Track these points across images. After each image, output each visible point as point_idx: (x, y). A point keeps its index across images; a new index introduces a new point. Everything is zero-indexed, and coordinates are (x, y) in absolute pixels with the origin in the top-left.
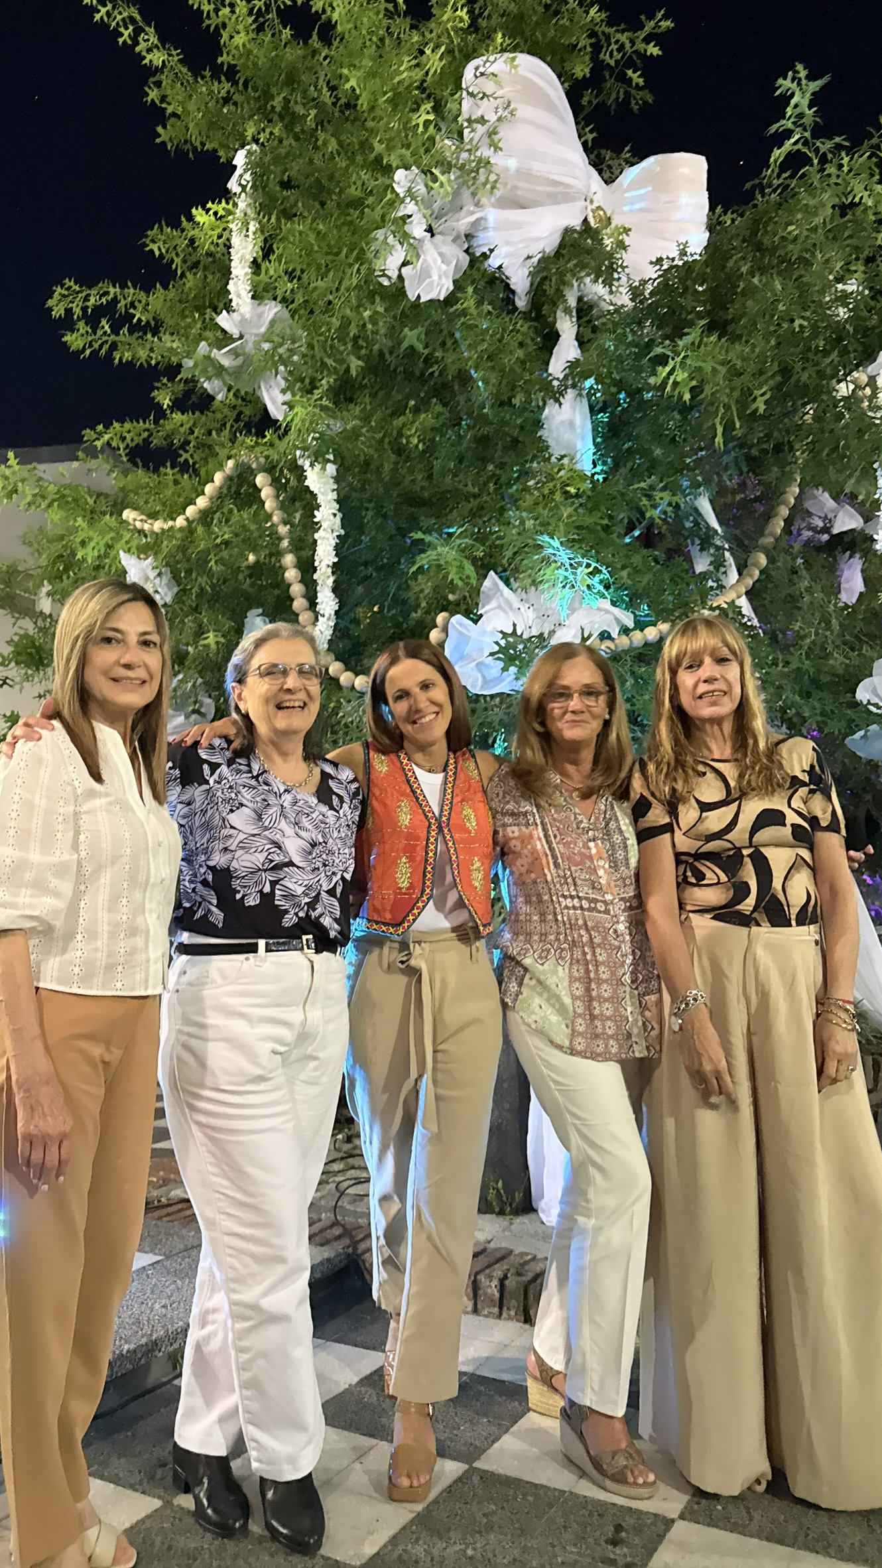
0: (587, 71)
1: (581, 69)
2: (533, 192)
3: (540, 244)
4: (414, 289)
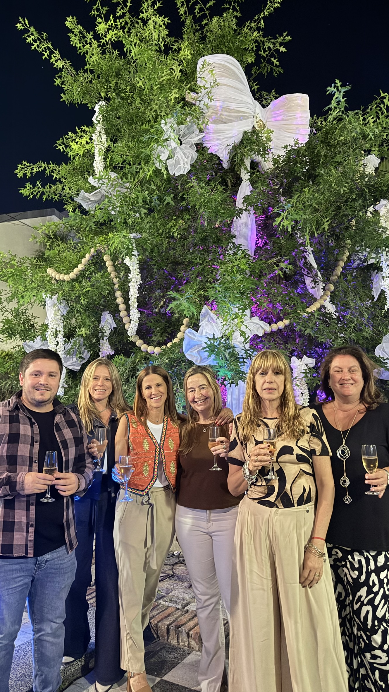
0: (253, 60)
1: (250, 59)
2: (229, 116)
3: (233, 139)
4: (172, 170)
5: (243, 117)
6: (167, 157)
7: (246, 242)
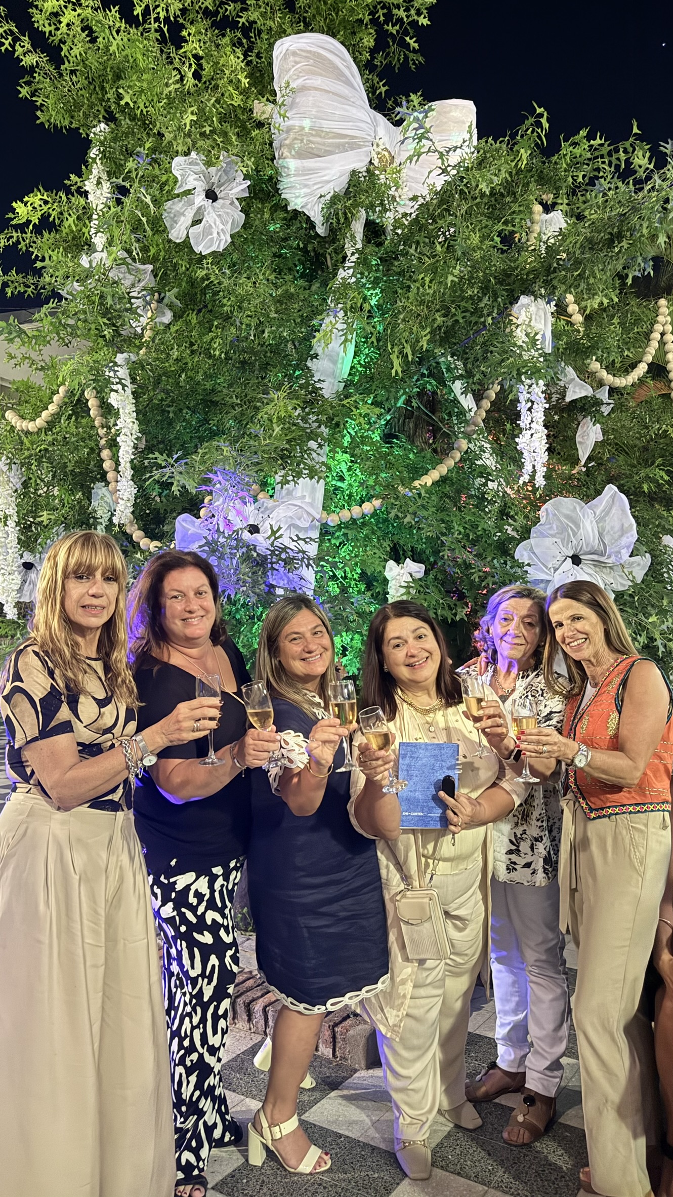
0: (373, 40)
1: (368, 40)
2: (324, 144)
3: (331, 185)
4: (198, 244)
5: (350, 144)
6: (190, 222)
7: (331, 365)
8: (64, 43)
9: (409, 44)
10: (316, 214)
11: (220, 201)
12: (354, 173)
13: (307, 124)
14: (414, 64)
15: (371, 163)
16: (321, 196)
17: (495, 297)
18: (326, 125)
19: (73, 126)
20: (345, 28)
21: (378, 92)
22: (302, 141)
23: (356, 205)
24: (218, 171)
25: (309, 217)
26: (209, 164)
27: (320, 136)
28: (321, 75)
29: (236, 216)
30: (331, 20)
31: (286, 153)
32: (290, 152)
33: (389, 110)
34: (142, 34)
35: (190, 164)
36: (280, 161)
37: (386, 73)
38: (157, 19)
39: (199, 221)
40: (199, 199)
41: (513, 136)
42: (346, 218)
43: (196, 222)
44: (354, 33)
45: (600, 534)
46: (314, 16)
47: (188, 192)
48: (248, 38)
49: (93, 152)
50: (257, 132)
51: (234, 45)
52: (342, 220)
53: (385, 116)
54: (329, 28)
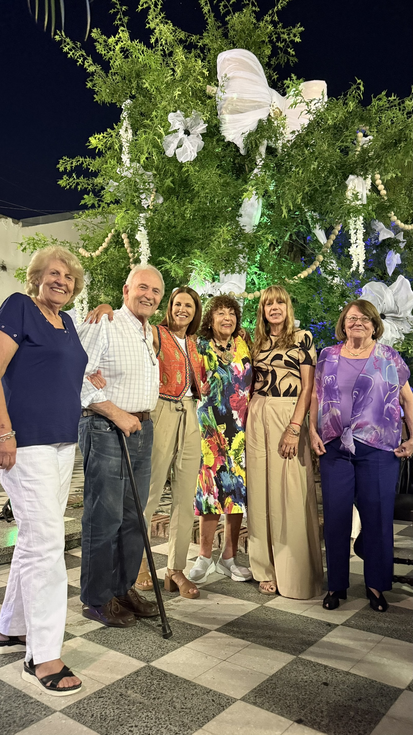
0: (270, 51)
1: (267, 51)
2: (244, 106)
3: (248, 128)
4: (180, 157)
5: (258, 106)
6: (176, 147)
7: (249, 220)
8: (111, 59)
9: (290, 52)
10: (240, 143)
11: (191, 136)
12: (260, 121)
13: (235, 96)
14: (293, 62)
15: (269, 115)
16: (243, 134)
17: (336, 176)
18: (246, 96)
19: (113, 101)
20: (255, 45)
21: (273, 78)
22: (232, 105)
23: (262, 137)
24: (191, 119)
25: (236, 145)
26: (186, 116)
27: (242, 102)
28: (243, 70)
29: (200, 143)
30: (247, 42)
31: (224, 112)
32: (226, 111)
33: (279, 88)
34: (154, 52)
35: (177, 116)
36: (221, 116)
37: (277, 68)
38: (161, 45)
39: (181, 146)
40: (181, 134)
41: (345, 95)
42: (256, 145)
43: (180, 146)
44: (260, 48)
45: (395, 302)
46: (238, 40)
47: (176, 131)
48: (203, 53)
49: (124, 114)
50: (209, 101)
51: (196, 57)
52: (254, 146)
53: (277, 91)
54: (246, 46)
